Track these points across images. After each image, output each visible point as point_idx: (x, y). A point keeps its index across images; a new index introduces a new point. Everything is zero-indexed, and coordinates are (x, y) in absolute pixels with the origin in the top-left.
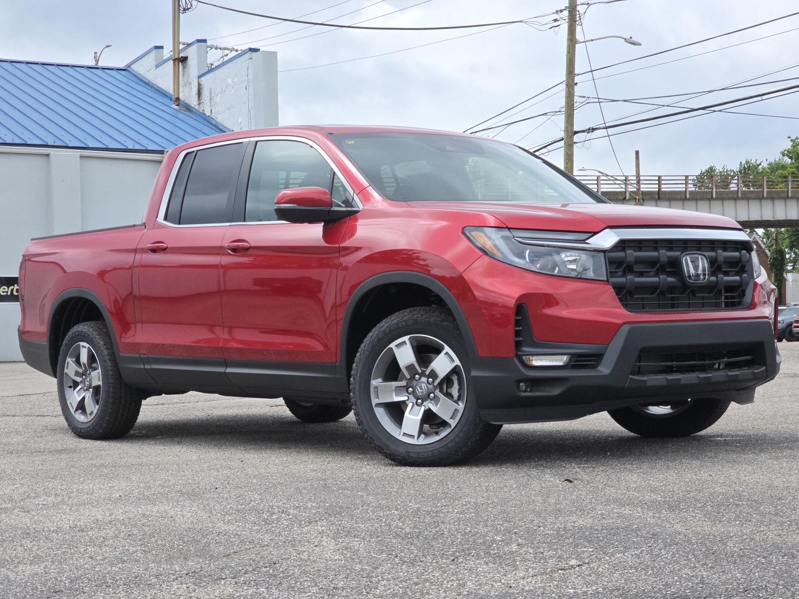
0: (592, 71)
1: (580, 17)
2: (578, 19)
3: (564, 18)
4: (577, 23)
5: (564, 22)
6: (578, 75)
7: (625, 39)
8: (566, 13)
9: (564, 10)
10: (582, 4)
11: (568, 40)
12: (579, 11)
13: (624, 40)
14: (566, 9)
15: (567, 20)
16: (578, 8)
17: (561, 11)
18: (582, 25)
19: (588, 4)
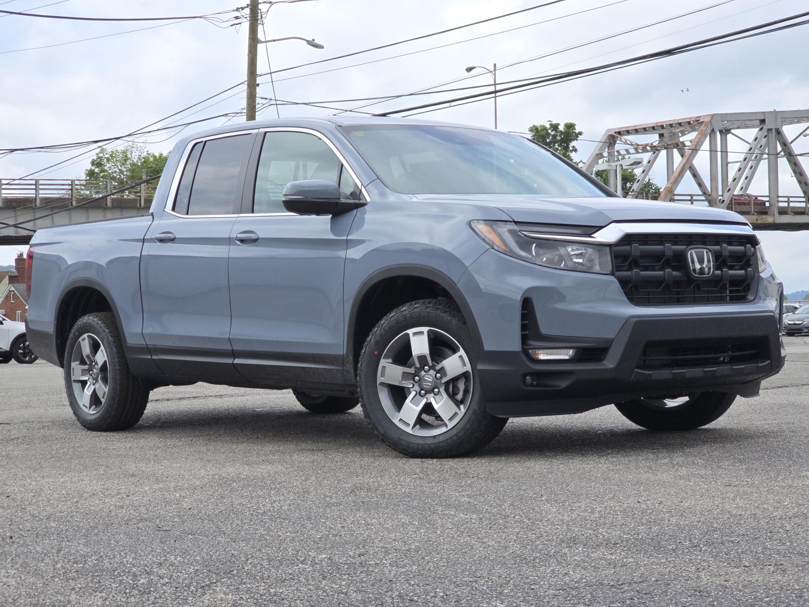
0: (271, 73)
1: (261, 15)
2: (259, 17)
3: (245, 16)
4: (259, 22)
5: (245, 20)
6: (260, 75)
7: (308, 41)
8: (247, 11)
9: (245, 7)
10: (264, 2)
11: (249, 39)
12: (260, 10)
13: (306, 42)
14: (247, 7)
15: (248, 19)
16: (260, 6)
17: (243, 8)
18: (263, 24)
19: (270, 3)
